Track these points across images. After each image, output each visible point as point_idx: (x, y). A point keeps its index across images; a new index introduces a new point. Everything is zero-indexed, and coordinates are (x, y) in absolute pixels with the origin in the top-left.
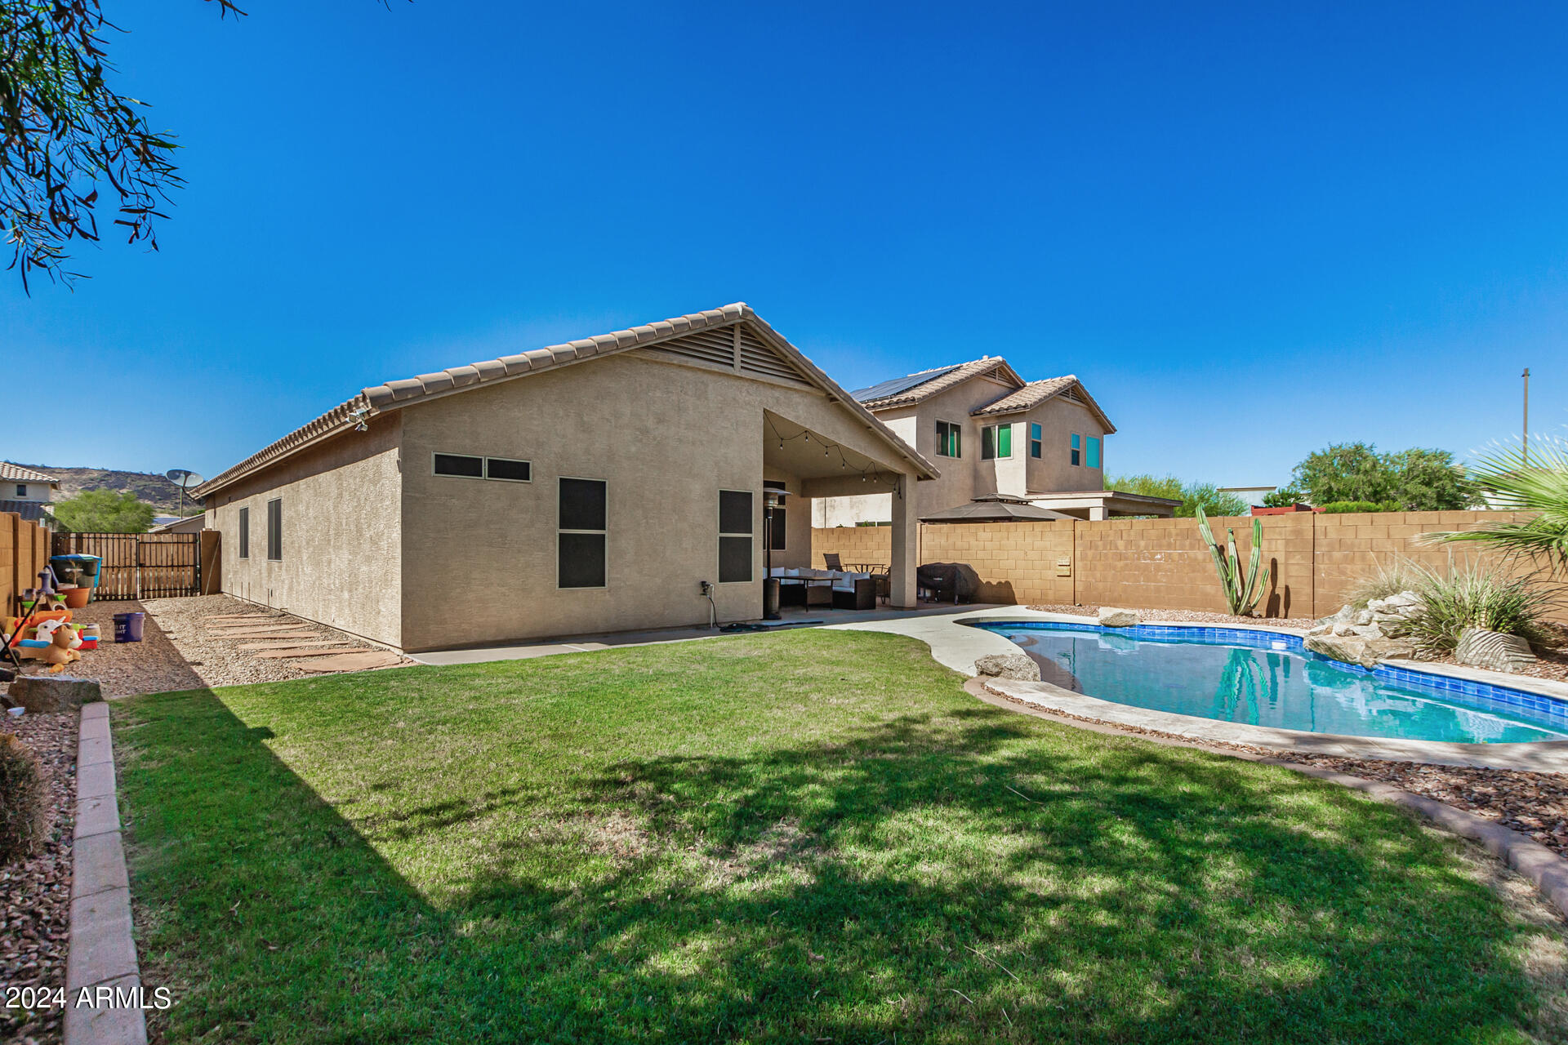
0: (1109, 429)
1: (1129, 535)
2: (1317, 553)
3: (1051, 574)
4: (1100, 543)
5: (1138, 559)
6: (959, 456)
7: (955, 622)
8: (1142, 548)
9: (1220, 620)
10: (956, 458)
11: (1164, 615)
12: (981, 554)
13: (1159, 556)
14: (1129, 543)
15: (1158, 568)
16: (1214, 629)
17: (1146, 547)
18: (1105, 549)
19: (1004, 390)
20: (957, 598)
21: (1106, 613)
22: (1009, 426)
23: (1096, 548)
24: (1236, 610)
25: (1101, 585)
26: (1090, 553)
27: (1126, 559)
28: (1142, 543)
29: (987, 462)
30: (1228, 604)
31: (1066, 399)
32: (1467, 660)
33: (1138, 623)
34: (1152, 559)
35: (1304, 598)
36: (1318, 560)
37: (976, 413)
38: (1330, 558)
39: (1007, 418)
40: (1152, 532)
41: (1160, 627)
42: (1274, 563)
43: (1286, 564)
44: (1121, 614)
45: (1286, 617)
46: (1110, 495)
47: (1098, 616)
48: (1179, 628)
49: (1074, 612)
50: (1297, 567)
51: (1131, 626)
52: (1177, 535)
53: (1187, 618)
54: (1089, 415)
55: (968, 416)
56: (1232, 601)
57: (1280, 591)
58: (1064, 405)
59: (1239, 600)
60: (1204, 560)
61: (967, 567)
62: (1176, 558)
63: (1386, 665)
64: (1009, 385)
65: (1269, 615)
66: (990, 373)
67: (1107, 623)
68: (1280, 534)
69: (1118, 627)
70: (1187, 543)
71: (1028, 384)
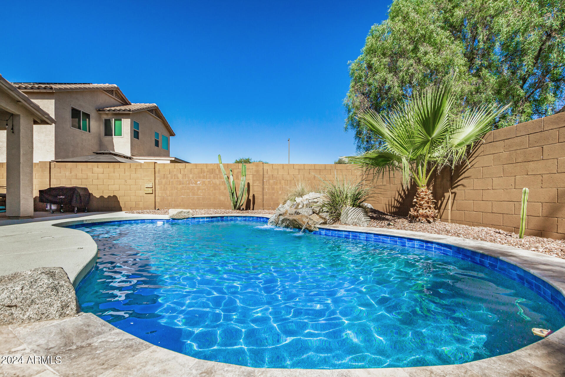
0: (172, 134)
1: (184, 172)
2: (264, 180)
3: (142, 193)
4: (169, 175)
5: (189, 184)
6: (89, 131)
7: (53, 225)
8: (191, 179)
9: (229, 212)
10: (88, 132)
11: (203, 211)
12: (95, 182)
13: (199, 182)
14: (185, 175)
15: (199, 189)
16: (227, 217)
17: (193, 178)
18: (172, 178)
19: (118, 103)
20: (76, 209)
21: (173, 212)
22: (121, 120)
23: (167, 178)
24: (235, 208)
25: (169, 198)
26: (164, 181)
27: (183, 184)
28: (191, 176)
29: (108, 138)
30: (232, 204)
31: (151, 114)
32: (347, 222)
33: (191, 216)
34: (196, 184)
35: (260, 201)
36: (265, 183)
37: (100, 110)
38: (269, 183)
39: (120, 116)
40: (196, 170)
41: (202, 218)
42: (248, 184)
43: (253, 186)
44: (182, 212)
45: (253, 209)
46: (173, 159)
47: (168, 214)
48: (212, 217)
49: (154, 213)
50: (257, 187)
51: (187, 218)
52: (207, 172)
53: (212, 213)
54: (163, 125)
55: (95, 111)
56: (233, 203)
57: (251, 198)
58: (151, 117)
59: (237, 202)
60: (220, 184)
61: (86, 189)
62: (207, 183)
63: (319, 228)
64: (121, 102)
65: (246, 209)
66: (110, 91)
67: (173, 217)
68: (251, 172)
69: (180, 219)
70: (212, 176)
71: (132, 104)
